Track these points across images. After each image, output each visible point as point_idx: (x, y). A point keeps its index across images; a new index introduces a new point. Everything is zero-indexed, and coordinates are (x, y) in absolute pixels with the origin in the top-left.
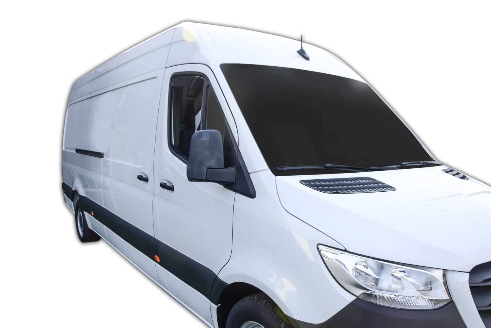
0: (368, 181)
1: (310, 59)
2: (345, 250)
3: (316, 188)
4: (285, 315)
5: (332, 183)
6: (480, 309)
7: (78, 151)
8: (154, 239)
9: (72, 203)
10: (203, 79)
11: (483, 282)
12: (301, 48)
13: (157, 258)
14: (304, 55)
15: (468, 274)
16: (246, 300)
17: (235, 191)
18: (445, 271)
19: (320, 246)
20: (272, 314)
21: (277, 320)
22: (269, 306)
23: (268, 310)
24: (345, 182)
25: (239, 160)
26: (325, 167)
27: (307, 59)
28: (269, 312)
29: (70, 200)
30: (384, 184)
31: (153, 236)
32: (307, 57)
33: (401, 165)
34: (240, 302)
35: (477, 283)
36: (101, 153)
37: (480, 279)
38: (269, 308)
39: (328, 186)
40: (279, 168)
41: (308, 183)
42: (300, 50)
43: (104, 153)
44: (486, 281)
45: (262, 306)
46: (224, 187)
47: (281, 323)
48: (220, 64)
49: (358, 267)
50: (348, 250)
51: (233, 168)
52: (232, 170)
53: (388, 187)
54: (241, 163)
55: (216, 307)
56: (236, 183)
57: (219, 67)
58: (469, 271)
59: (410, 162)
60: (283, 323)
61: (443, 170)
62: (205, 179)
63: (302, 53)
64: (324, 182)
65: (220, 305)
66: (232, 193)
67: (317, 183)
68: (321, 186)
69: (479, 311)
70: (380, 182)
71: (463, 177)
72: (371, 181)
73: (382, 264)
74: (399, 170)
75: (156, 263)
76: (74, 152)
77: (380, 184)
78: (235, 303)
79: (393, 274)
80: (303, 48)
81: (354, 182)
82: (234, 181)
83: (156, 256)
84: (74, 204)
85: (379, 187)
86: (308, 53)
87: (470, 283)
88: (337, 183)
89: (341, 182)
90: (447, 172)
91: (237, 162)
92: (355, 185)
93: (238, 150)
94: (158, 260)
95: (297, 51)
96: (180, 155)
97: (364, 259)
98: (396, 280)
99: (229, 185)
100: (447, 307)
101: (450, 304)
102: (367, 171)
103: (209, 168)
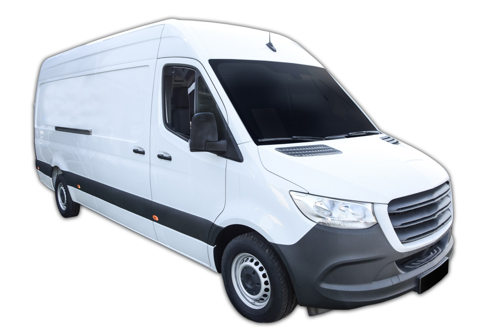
0: (323, 147)
1: (277, 51)
2: (308, 193)
3: (287, 153)
4: (269, 242)
5: (298, 149)
6: (395, 227)
7: (57, 128)
8: (152, 202)
9: (51, 178)
10: (195, 71)
11: (397, 210)
12: (269, 42)
13: (155, 218)
14: (272, 47)
15: (387, 205)
16: (238, 238)
17: (226, 157)
18: (373, 203)
19: (291, 193)
20: (259, 245)
21: (263, 248)
22: (256, 240)
23: (256, 242)
24: (307, 149)
25: (229, 135)
26: (292, 139)
27: (274, 51)
28: (256, 243)
29: (49, 177)
30: (334, 149)
31: (151, 200)
32: (274, 49)
33: (348, 135)
34: (233, 240)
35: (393, 211)
36: (89, 130)
37: (394, 209)
38: (256, 241)
39: (295, 151)
40: (259, 140)
41: (281, 150)
42: (269, 43)
43: (91, 130)
44: (399, 209)
45: (250, 240)
46: (217, 155)
47: (266, 250)
48: (208, 59)
49: (317, 205)
50: (310, 193)
51: (225, 141)
52: (223, 142)
53: (337, 151)
54: (231, 137)
55: (213, 247)
56: (228, 152)
57: (208, 62)
58: (388, 203)
59: (355, 132)
60: (267, 250)
61: (380, 138)
62: (204, 149)
63: (270, 45)
64: (292, 149)
65: (216, 246)
66: (224, 160)
67: (287, 150)
68: (290, 152)
69: (395, 229)
70: (331, 148)
71: (397, 143)
72: (325, 147)
73: (333, 201)
74: (346, 139)
75: (154, 222)
76: (54, 129)
77: (331, 149)
78: (229, 242)
79: (340, 208)
80: (271, 42)
81: (313, 148)
82: (226, 150)
83: (154, 216)
84: (53, 180)
85: (331, 152)
86: (275, 46)
87: (388, 211)
88: (301, 149)
89: (304, 149)
90: (383, 139)
91: (228, 136)
92: (314, 150)
93: (228, 128)
94: (157, 219)
95: (266, 44)
96: (175, 132)
97: (321, 198)
98: (342, 212)
99: (221, 154)
100: (374, 227)
101: (377, 225)
102: (322, 140)
103: (207, 141)
